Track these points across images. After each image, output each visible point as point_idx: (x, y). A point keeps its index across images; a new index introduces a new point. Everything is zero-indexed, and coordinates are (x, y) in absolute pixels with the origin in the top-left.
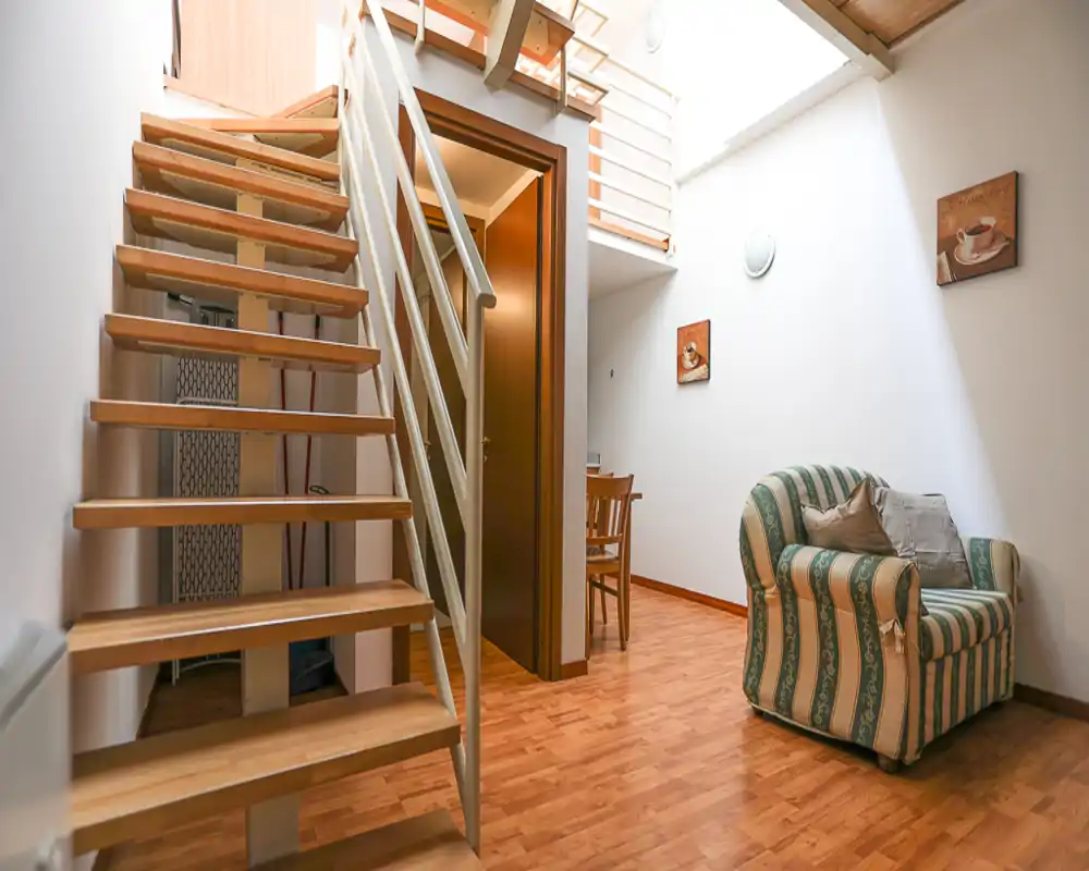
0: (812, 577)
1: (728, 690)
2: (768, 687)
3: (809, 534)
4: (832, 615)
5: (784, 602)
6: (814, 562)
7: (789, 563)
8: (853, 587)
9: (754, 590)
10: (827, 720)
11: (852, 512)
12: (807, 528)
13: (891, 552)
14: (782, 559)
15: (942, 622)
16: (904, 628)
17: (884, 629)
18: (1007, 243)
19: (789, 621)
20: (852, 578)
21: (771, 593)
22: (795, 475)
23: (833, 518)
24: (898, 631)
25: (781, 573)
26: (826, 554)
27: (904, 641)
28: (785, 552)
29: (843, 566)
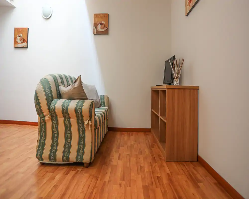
0: (63, 110)
1: (30, 158)
2: (46, 153)
3: (61, 95)
4: (69, 122)
5: (52, 120)
6: (63, 104)
7: (54, 106)
8: (76, 111)
9: (41, 118)
10: (68, 158)
11: (76, 86)
12: (61, 93)
13: (87, 99)
14: (52, 104)
15: (99, 117)
16: (91, 122)
17: (86, 123)
18: (106, 28)
19: (54, 127)
20: (76, 108)
21: (47, 118)
22: (57, 76)
23: (70, 89)
24: (90, 123)
25: (51, 110)
26: (68, 101)
27: (91, 126)
28: (53, 102)
29: (73, 105)
